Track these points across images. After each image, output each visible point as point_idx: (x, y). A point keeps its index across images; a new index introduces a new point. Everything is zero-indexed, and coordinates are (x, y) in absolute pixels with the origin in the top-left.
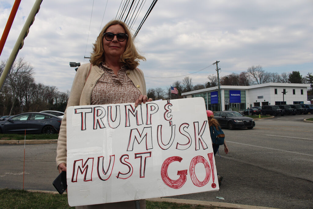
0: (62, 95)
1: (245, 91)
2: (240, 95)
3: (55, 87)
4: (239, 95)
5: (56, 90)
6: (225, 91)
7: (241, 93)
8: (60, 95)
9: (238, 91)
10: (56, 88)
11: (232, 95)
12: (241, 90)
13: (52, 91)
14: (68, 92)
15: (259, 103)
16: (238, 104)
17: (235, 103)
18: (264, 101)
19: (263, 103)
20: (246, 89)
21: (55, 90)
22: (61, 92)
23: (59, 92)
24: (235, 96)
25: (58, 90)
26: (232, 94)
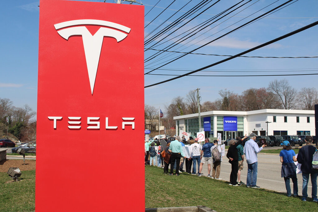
0: (18, 112)
1: (243, 117)
2: (237, 122)
3: (9, 100)
4: (235, 122)
5: (10, 104)
6: (217, 117)
7: (237, 120)
8: (16, 111)
9: (235, 118)
10: (9, 102)
11: (226, 122)
12: (237, 116)
13: (4, 106)
14: (26, 108)
15: (257, 132)
16: (234, 132)
17: (229, 132)
18: (261, 130)
19: (261, 132)
20: (244, 115)
21: (8, 104)
22: (16, 107)
23: (14, 107)
24: (230, 123)
25: (13, 105)
26: (227, 120)
